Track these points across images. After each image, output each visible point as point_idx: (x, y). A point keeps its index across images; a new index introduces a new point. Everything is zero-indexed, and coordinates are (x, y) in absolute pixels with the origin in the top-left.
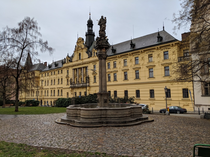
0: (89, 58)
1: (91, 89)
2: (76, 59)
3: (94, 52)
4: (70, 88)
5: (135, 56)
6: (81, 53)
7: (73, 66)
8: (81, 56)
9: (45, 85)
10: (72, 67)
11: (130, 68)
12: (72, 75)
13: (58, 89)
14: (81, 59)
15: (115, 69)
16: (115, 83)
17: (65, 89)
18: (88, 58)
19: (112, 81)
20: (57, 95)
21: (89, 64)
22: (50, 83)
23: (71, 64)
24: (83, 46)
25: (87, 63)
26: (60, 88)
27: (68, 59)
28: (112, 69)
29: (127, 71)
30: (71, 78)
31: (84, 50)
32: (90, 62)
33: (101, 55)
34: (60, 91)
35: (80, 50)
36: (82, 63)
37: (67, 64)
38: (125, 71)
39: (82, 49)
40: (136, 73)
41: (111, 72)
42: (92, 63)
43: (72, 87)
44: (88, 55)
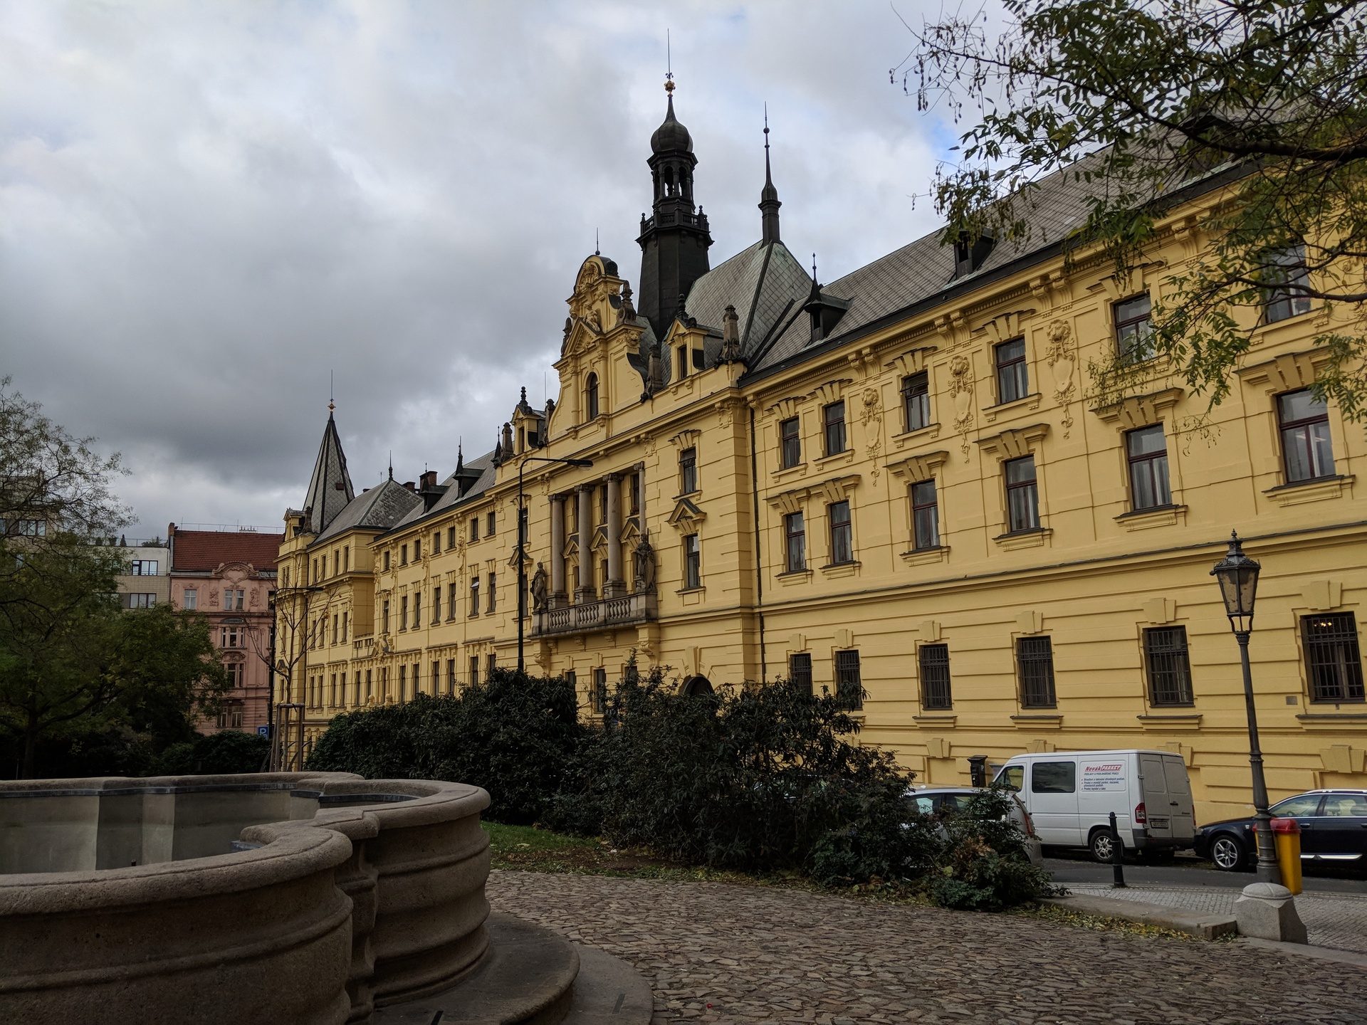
0: (648, 403)
1: (665, 645)
4: (532, 639)
5: (993, 336)
6: (599, 369)
7: (553, 475)
8: (601, 392)
9: (403, 629)
10: (545, 480)
11: (954, 447)
12: (545, 541)
13: (472, 652)
14: (600, 412)
15: (838, 468)
16: (844, 582)
17: (509, 653)
18: (645, 398)
19: (818, 572)
21: (649, 449)
22: (427, 615)
23: (537, 460)
24: (611, 320)
25: (639, 442)
26: (479, 643)
27: (522, 430)
28: (812, 469)
29: (937, 472)
30: (540, 565)
34: (482, 666)
36: (608, 440)
38: (916, 472)
39: (606, 338)
40: (1016, 486)
41: (809, 497)
42: (671, 436)
43: (548, 631)
44: (645, 382)
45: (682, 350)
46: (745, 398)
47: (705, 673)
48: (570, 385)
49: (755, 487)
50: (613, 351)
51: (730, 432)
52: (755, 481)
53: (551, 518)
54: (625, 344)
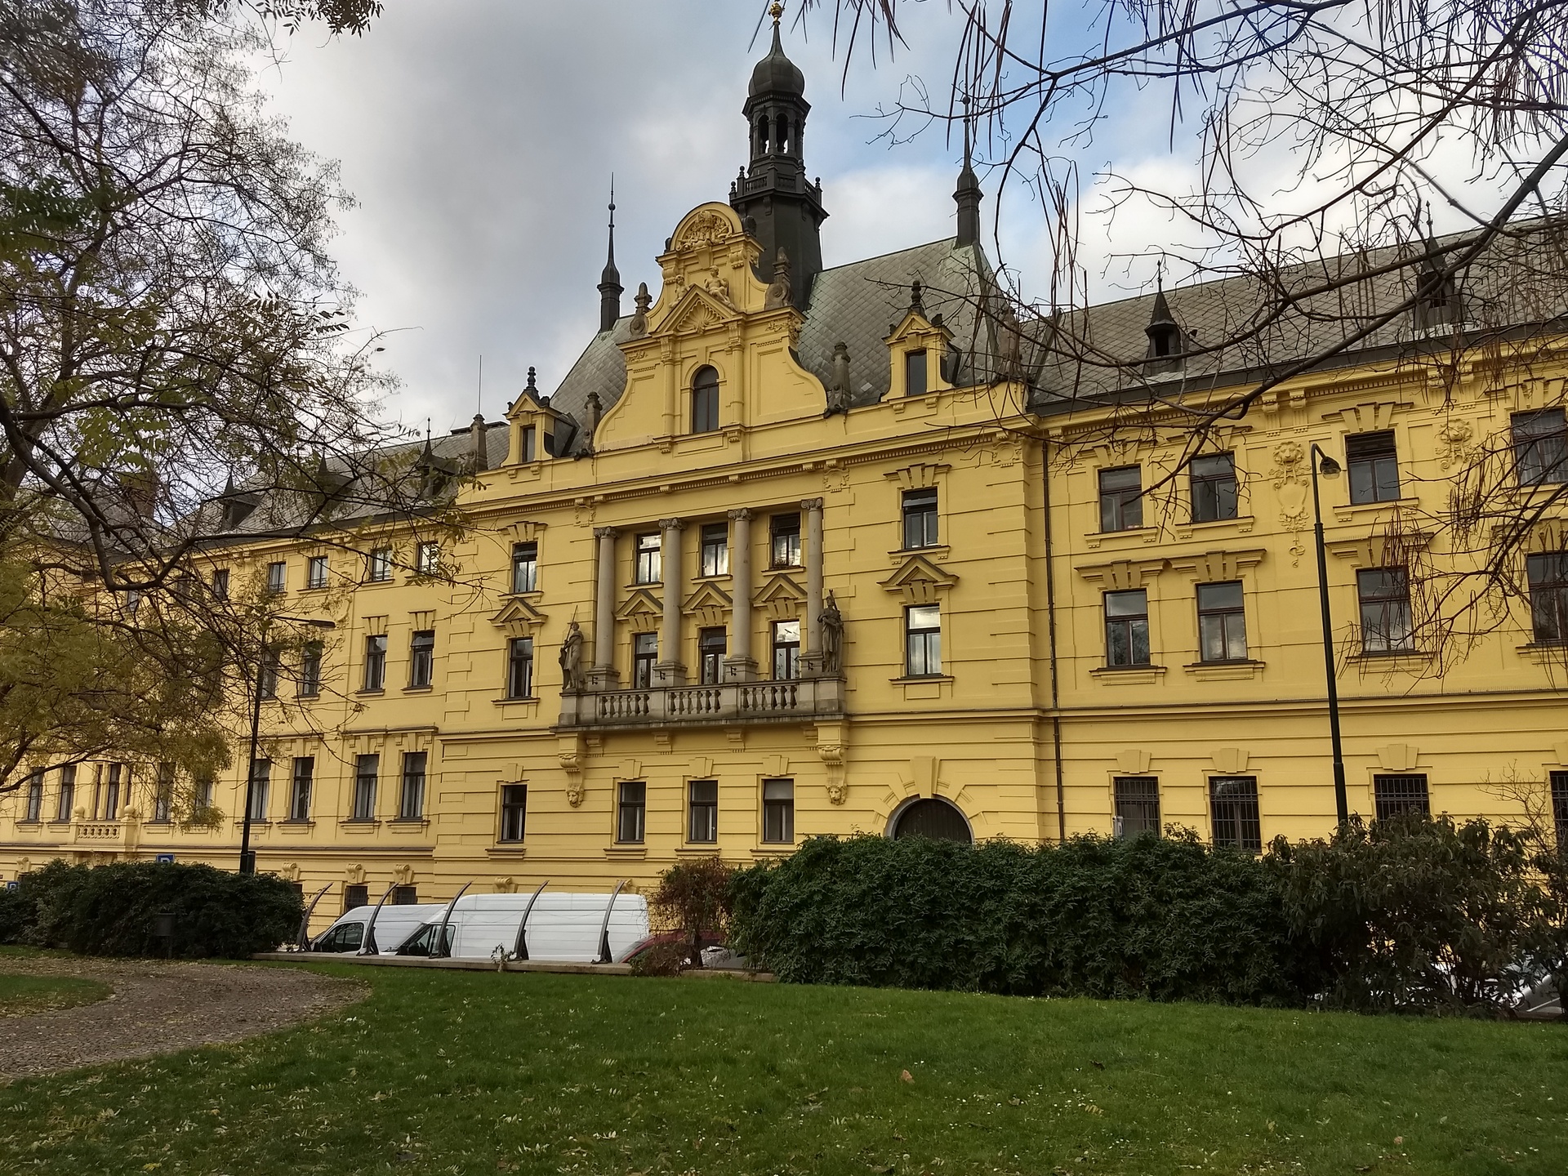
0: (837, 422)
1: (862, 754)
2: (661, 430)
3: (916, 357)
4: (557, 731)
5: (1518, 402)
6: (727, 367)
7: (608, 500)
8: (726, 395)
10: (589, 504)
12: (586, 591)
13: (362, 747)
14: (723, 421)
15: (1217, 537)
17: (475, 751)
18: (829, 413)
19: (1178, 671)
20: (346, 812)
21: (835, 482)
23: (570, 476)
24: (755, 296)
25: (818, 469)
26: (387, 734)
27: (527, 430)
28: (1169, 536)
29: (1415, 556)
30: (575, 625)
31: (761, 330)
32: (850, 461)
34: (390, 768)
35: (704, 334)
36: (745, 463)
37: (524, 476)
39: (747, 322)
41: (1163, 570)
42: (892, 468)
43: (596, 722)
44: (827, 390)
46: (1047, 431)
47: (949, 794)
48: (652, 376)
49: (1048, 551)
50: (758, 341)
51: (1018, 472)
52: (1048, 542)
53: (597, 561)
54: (787, 333)
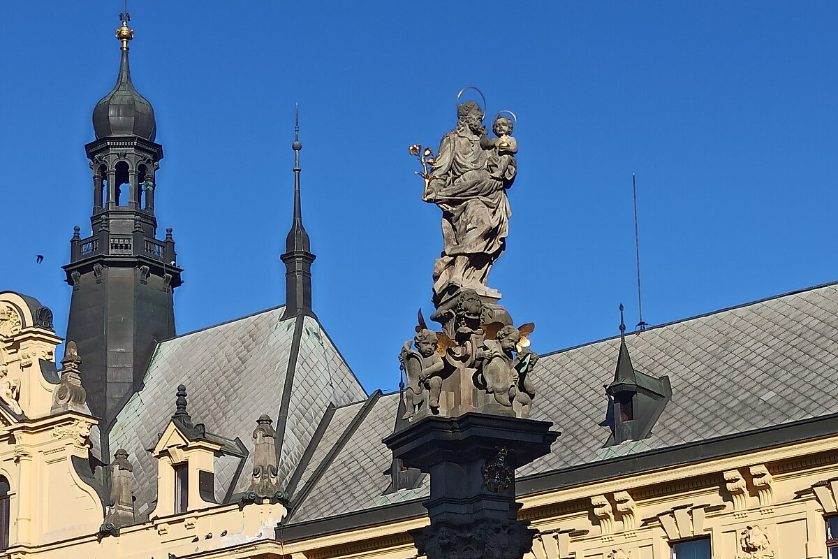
6: (15, 474)
14: (12, 540)
18: (103, 534)
24: (43, 400)
31: (47, 436)
33: (469, 527)
39: (33, 428)
44: (105, 506)
45: (181, 469)
46: (290, 556)
50: (44, 448)
54: (68, 440)
